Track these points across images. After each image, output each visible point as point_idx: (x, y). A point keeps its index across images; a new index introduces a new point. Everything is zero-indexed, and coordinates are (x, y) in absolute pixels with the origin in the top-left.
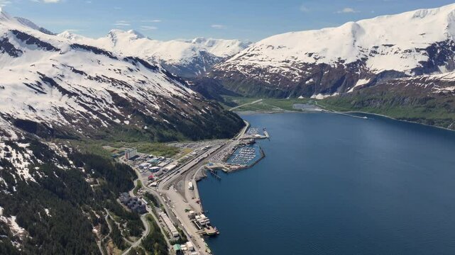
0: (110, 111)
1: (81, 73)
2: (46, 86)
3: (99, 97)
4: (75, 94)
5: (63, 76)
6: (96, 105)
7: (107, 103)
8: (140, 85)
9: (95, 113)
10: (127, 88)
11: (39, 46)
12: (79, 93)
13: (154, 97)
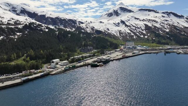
0: (141, 32)
1: (138, 19)
2: (121, 24)
3: (139, 27)
4: (130, 26)
5: (129, 20)
6: (136, 30)
7: (141, 29)
8: (163, 22)
9: (133, 33)
10: (155, 23)
11: (127, 12)
12: (131, 26)
13: (169, 27)
